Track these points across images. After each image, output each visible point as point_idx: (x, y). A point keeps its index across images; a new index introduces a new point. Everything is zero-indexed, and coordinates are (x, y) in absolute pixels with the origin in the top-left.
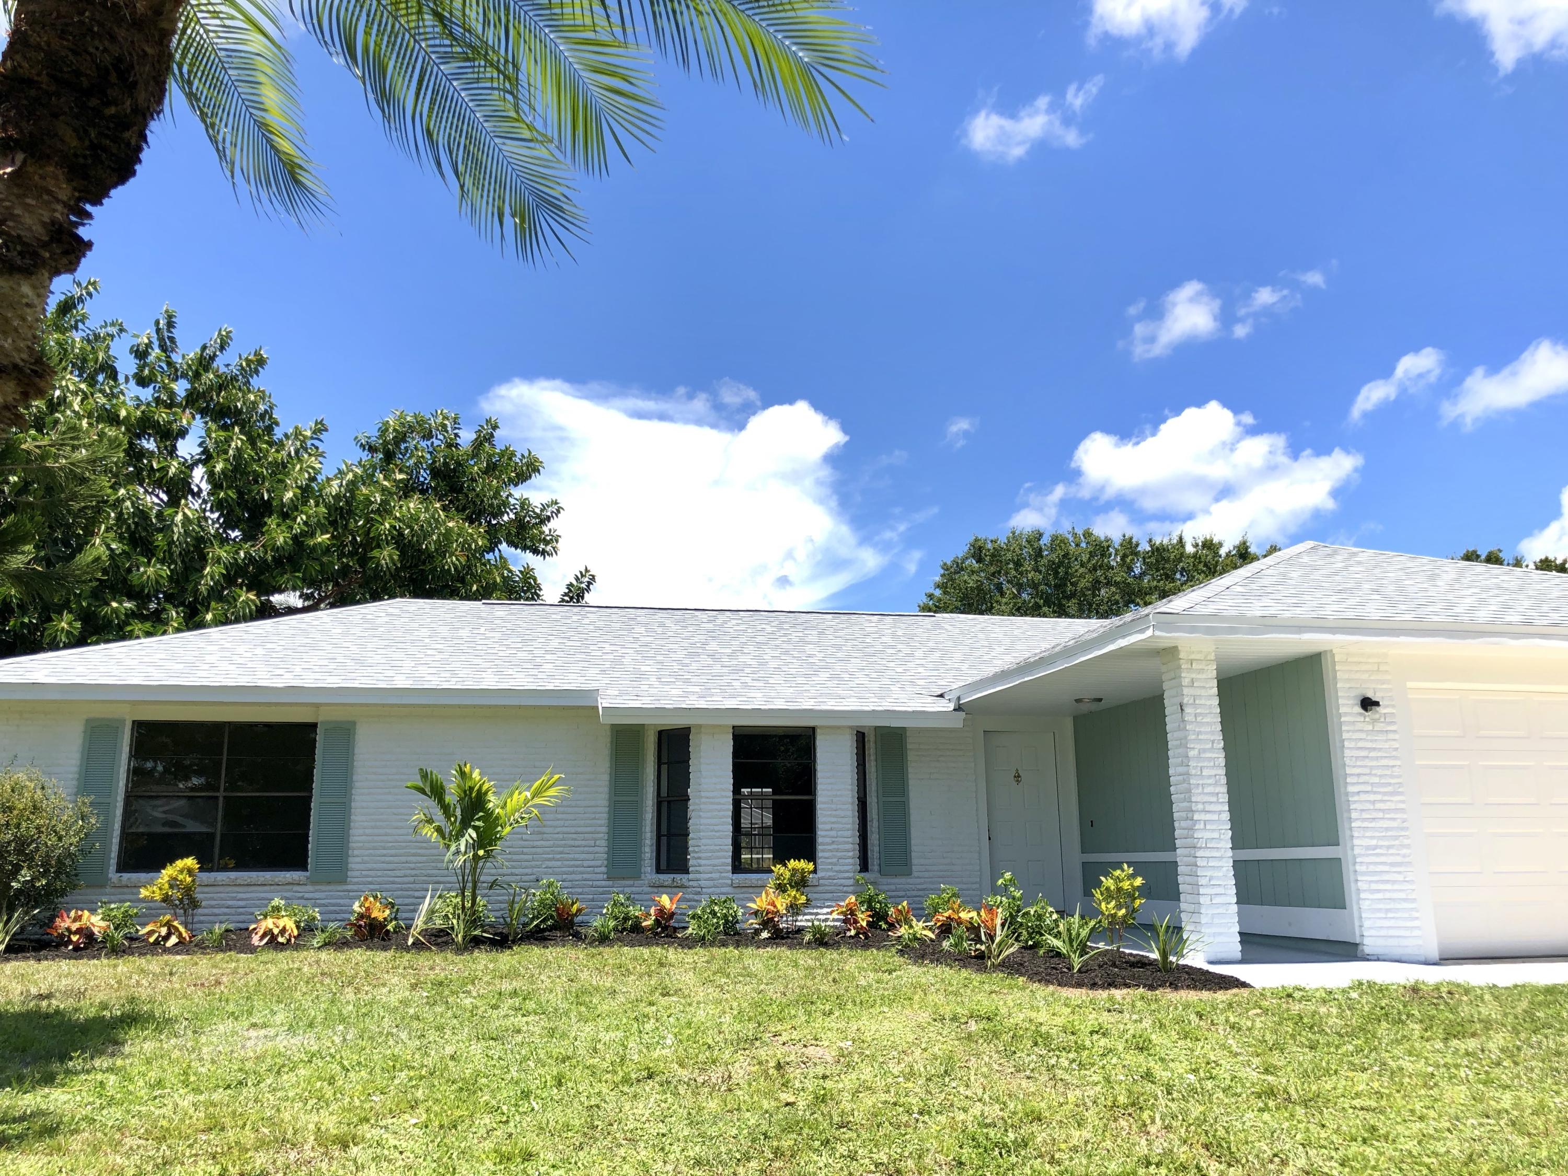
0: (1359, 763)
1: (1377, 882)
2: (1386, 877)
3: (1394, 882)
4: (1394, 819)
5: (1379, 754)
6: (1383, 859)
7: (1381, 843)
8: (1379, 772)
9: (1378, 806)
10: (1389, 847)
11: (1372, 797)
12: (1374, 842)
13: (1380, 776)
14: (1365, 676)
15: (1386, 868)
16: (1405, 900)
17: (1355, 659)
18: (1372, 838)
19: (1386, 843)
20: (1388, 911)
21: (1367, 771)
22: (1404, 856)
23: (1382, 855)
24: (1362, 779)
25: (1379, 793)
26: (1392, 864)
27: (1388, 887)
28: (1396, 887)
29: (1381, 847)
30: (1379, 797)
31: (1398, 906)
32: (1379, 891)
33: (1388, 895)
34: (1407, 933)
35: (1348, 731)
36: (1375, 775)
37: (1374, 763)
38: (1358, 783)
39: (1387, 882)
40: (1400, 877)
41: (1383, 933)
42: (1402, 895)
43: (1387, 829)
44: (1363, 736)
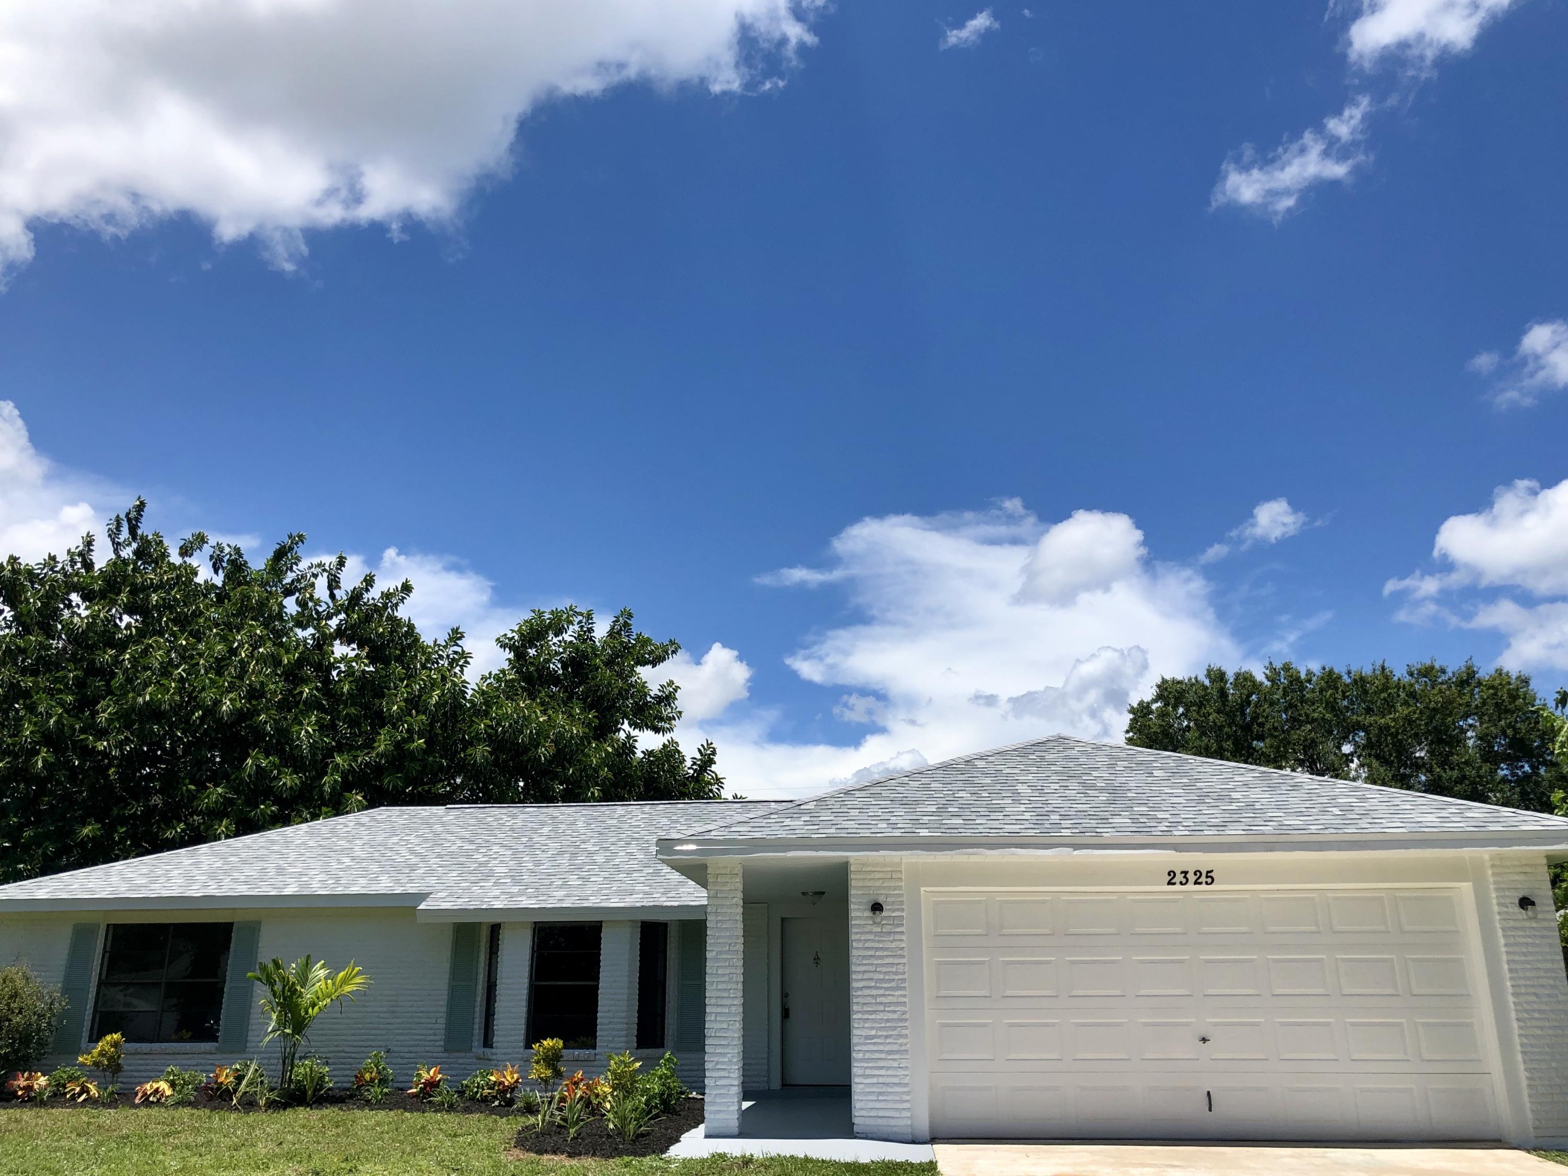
0: (864, 962)
1: (872, 1068)
2: (882, 1064)
3: (888, 1068)
4: (895, 1012)
5: (885, 953)
6: (881, 1048)
7: (880, 1033)
8: (884, 969)
9: (879, 1000)
10: (887, 1037)
11: (874, 992)
12: (873, 1032)
13: (885, 973)
14: (878, 883)
15: (883, 1056)
16: (896, 1084)
17: (869, 869)
18: (872, 1028)
19: (884, 1033)
20: (880, 1093)
21: (872, 968)
22: (901, 1045)
23: (880, 1044)
24: (866, 976)
25: (881, 988)
26: (890, 1052)
27: (882, 1072)
28: (889, 1072)
29: (879, 1037)
30: (881, 992)
31: (890, 1090)
32: (873, 1076)
33: (881, 1080)
34: (896, 1114)
35: (857, 933)
36: (880, 972)
37: (879, 962)
38: (862, 980)
39: (882, 1068)
40: (896, 1064)
41: (873, 1114)
42: (896, 1080)
43: (888, 1021)
44: (871, 937)
